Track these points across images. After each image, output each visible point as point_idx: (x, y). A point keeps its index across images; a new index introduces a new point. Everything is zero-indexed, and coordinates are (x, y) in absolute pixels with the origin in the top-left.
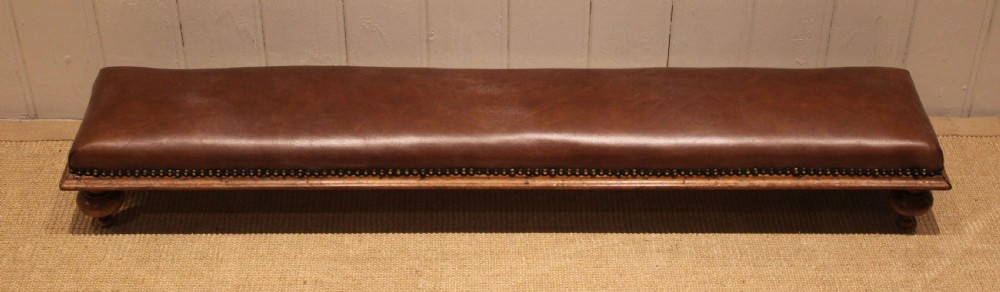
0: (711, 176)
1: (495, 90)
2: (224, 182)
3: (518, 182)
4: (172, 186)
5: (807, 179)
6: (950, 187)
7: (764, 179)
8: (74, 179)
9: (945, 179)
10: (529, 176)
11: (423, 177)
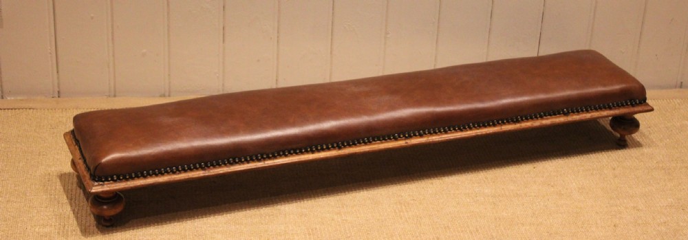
0: (518, 121)
1: (363, 89)
2: (207, 172)
3: (401, 143)
4: (172, 179)
5: (572, 115)
6: (652, 110)
7: (547, 119)
8: (99, 185)
9: (648, 105)
10: (406, 138)
11: (340, 148)
